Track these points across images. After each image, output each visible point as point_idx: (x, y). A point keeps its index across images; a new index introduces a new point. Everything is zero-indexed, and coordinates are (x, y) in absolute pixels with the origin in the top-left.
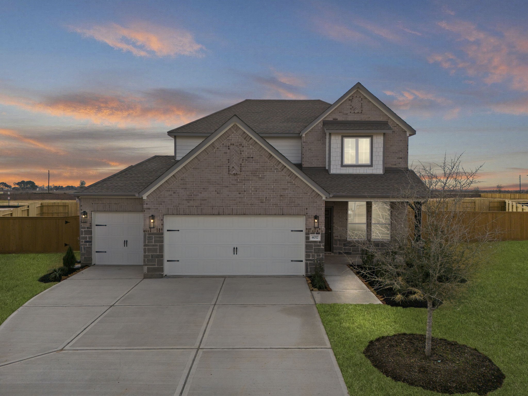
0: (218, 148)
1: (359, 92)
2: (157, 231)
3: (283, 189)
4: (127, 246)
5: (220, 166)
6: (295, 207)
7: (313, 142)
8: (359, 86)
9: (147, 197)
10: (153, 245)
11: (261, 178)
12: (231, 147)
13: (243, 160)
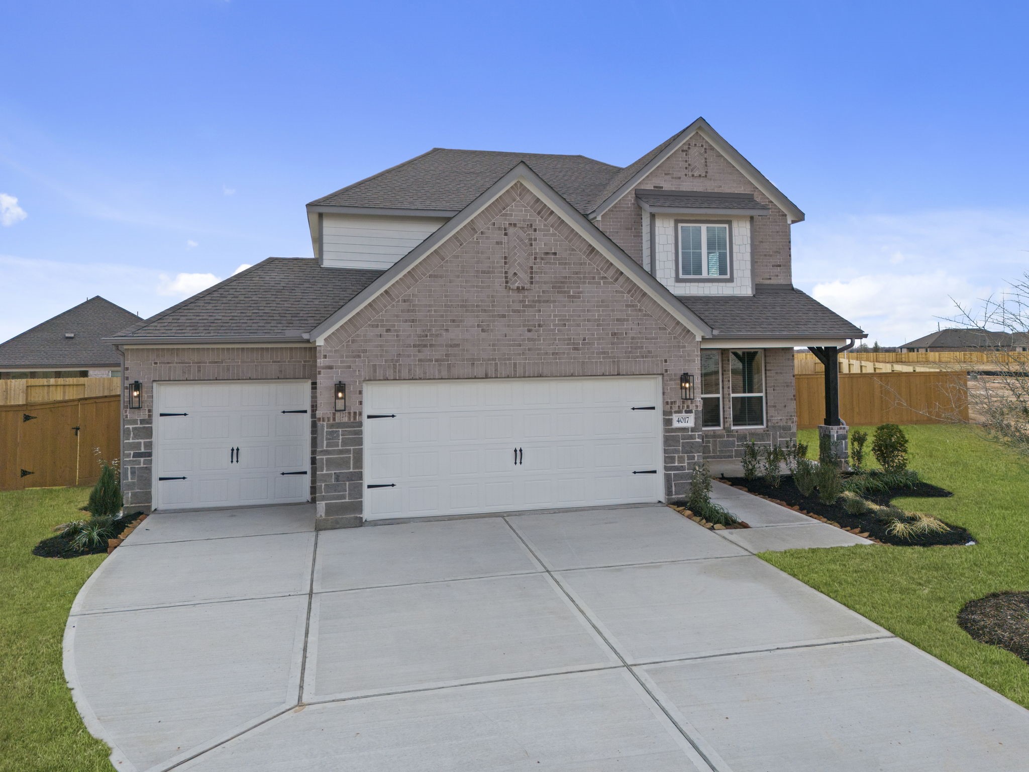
0: (482, 233)
1: (701, 136)
2: (349, 418)
3: (618, 320)
4: (237, 461)
5: (488, 272)
6: (643, 357)
7: (617, 232)
8: (701, 124)
9: (326, 340)
10: (341, 452)
11: (573, 297)
12: (511, 231)
13: (535, 258)
